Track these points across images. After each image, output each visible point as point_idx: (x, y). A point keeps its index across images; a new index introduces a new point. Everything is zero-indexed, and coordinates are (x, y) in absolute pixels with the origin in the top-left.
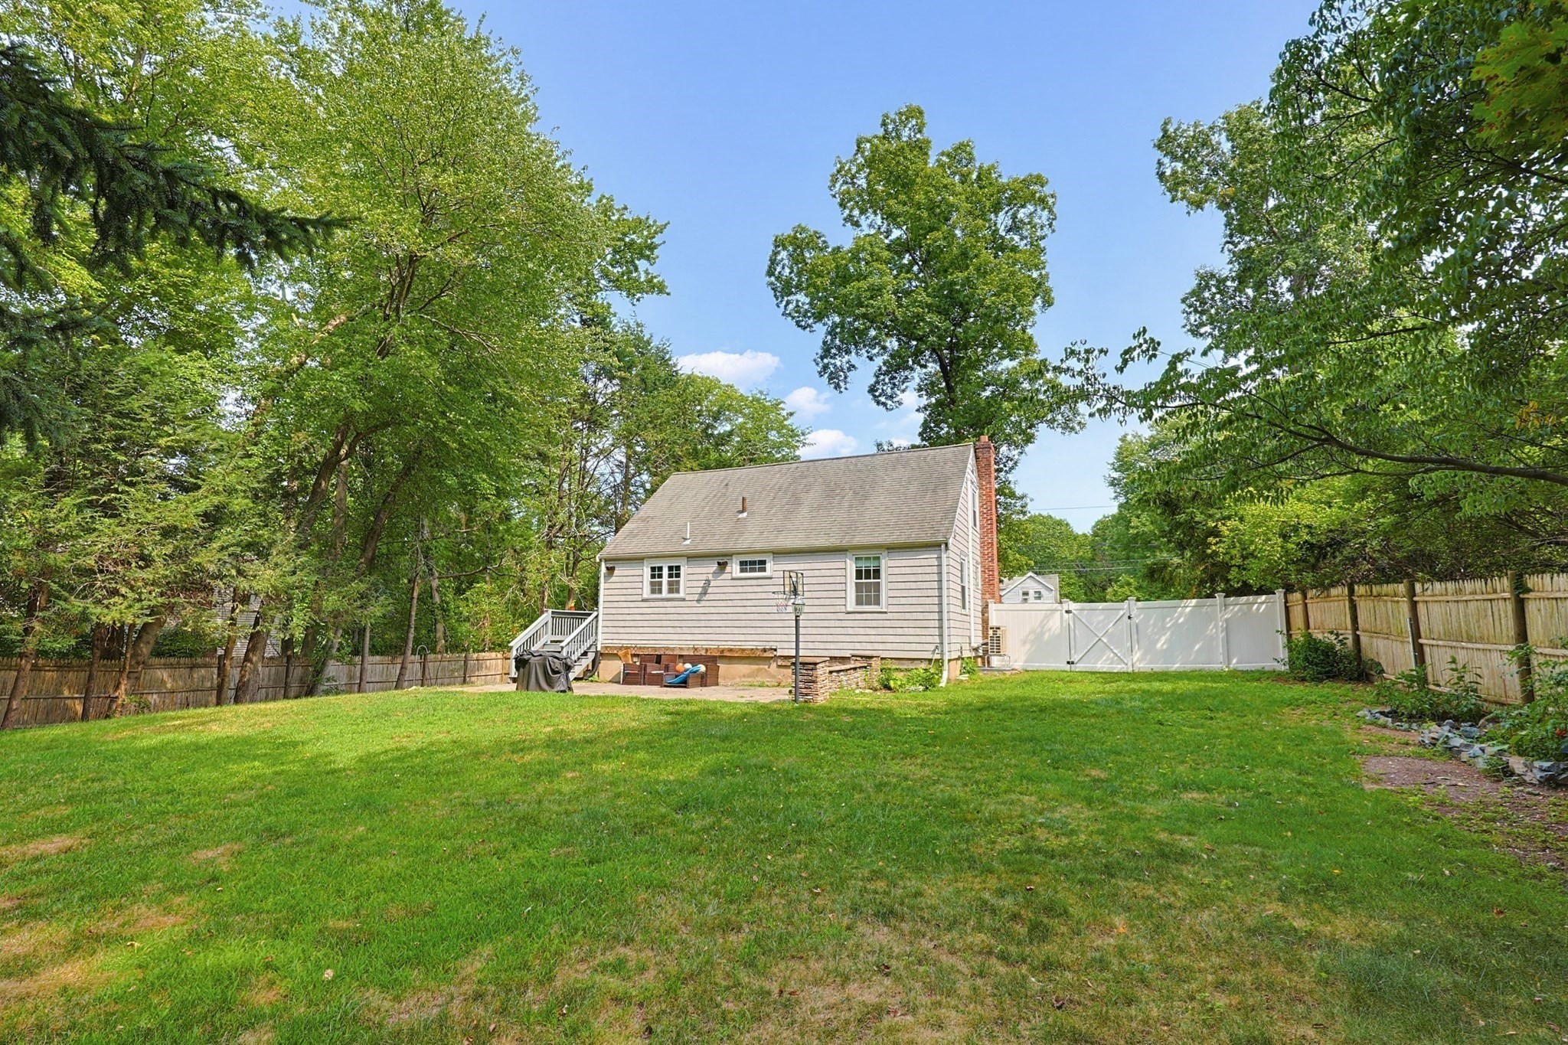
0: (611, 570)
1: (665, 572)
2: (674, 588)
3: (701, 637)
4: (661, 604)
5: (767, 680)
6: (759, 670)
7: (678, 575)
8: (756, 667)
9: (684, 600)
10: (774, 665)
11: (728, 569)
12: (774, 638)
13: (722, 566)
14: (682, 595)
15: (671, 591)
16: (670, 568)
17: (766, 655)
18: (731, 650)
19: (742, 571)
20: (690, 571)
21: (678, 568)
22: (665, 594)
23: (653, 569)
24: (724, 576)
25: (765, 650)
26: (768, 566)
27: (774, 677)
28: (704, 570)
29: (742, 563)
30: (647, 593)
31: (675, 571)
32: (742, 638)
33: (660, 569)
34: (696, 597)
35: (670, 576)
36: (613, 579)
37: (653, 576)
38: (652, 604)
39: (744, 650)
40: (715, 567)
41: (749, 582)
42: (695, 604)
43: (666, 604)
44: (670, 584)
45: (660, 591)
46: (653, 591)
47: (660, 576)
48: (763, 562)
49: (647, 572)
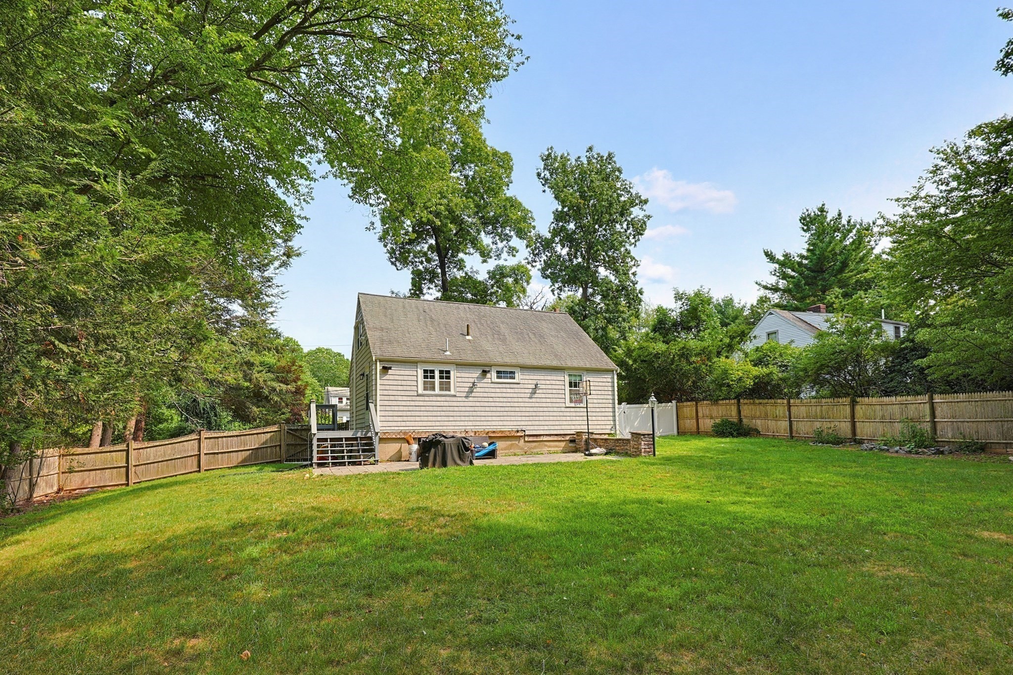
0: (385, 369)
1: (437, 374)
2: (445, 387)
3: (470, 423)
4: (434, 398)
5: (518, 451)
6: (512, 445)
7: (448, 378)
8: (510, 443)
9: (455, 396)
10: (522, 440)
11: (488, 375)
12: (523, 423)
13: (485, 372)
14: (452, 392)
15: (441, 389)
16: (441, 372)
17: (519, 434)
18: (494, 432)
19: (498, 377)
20: (459, 375)
21: (448, 372)
22: (437, 391)
23: (425, 371)
24: (485, 380)
25: (518, 431)
26: (516, 375)
27: (522, 449)
28: (470, 375)
29: (498, 372)
30: (421, 391)
31: (445, 374)
32: (501, 423)
33: (433, 372)
34: (465, 394)
35: (441, 377)
36: (387, 377)
37: (425, 377)
38: (427, 399)
39: (502, 432)
40: (477, 373)
41: (504, 386)
42: (464, 399)
43: (439, 399)
44: (441, 383)
45: (434, 389)
46: (425, 389)
47: (433, 377)
48: (513, 373)
49: (421, 373)
